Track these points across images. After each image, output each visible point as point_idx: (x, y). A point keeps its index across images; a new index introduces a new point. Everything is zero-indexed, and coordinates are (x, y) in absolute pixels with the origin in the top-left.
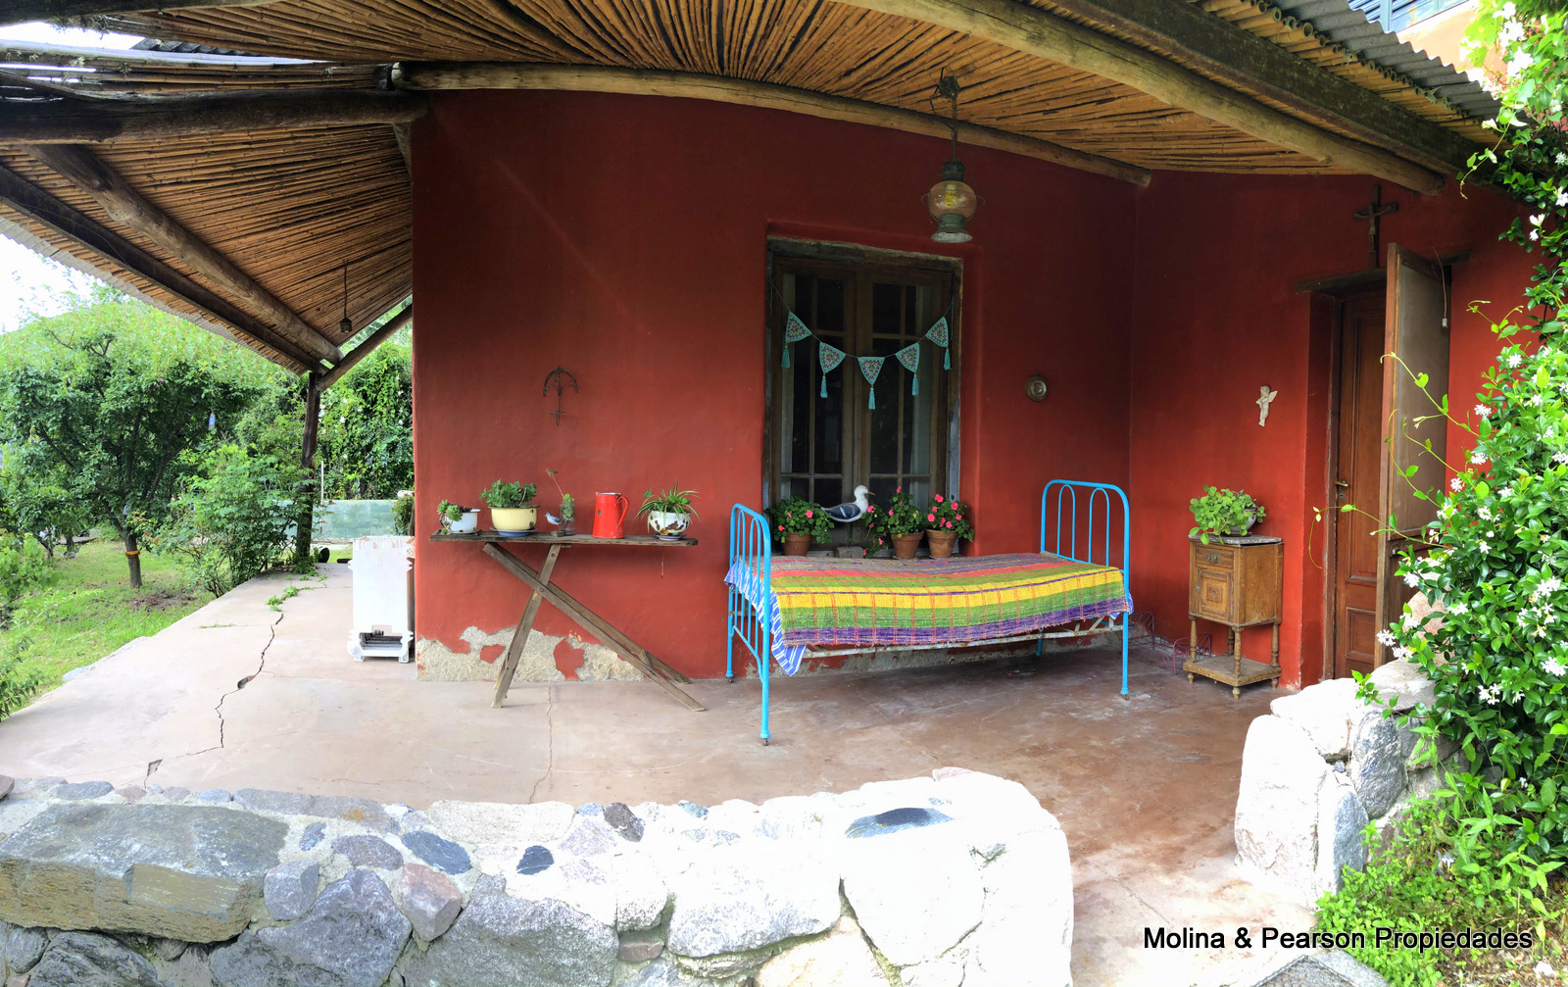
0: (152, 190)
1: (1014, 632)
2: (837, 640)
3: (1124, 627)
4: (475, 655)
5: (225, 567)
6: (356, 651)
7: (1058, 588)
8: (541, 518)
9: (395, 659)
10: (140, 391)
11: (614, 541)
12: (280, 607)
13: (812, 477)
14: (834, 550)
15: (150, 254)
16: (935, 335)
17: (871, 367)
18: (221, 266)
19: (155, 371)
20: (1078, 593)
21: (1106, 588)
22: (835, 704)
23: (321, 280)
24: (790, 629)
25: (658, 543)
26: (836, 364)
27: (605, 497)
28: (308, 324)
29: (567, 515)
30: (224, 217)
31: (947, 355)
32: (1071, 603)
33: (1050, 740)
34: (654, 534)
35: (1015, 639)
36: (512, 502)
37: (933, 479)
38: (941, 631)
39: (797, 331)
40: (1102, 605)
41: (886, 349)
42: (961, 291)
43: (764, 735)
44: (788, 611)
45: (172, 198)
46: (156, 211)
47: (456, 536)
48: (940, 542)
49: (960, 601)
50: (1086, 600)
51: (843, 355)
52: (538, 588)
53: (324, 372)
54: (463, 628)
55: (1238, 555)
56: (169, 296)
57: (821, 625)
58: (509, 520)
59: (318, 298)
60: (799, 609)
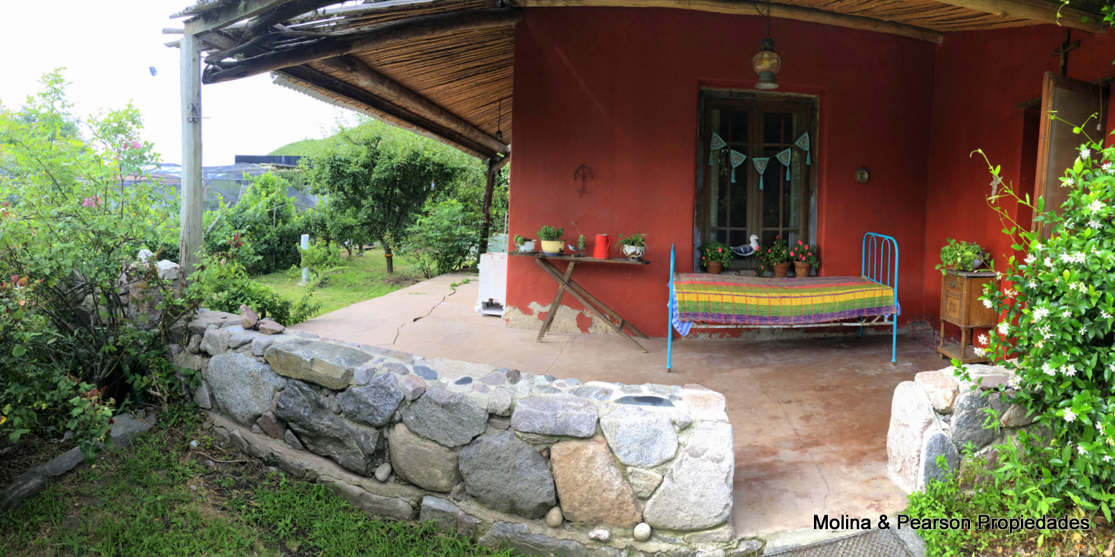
0: (380, 67)
1: (821, 321)
2: (711, 319)
3: (894, 323)
4: (535, 316)
5: (434, 266)
6: (479, 311)
7: (851, 297)
8: (566, 247)
9: (500, 316)
10: (392, 168)
11: (603, 260)
12: (455, 288)
13: (728, 229)
14: (737, 270)
15: (383, 99)
16: (801, 143)
17: (760, 164)
18: (421, 103)
19: (400, 159)
20: (863, 300)
21: (882, 299)
22: (724, 355)
23: (488, 108)
24: (683, 312)
25: (627, 262)
26: (741, 162)
27: (599, 238)
28: (484, 132)
29: (581, 246)
30: (421, 78)
31: (808, 156)
32: (858, 306)
33: (834, 383)
34: (625, 256)
35: (823, 325)
36: (550, 238)
37: (801, 232)
38: (775, 319)
39: (718, 143)
40: (879, 309)
41: (770, 152)
42: (818, 116)
43: (668, 367)
44: (682, 302)
45: (391, 70)
46: (381, 77)
47: (522, 253)
48: (800, 268)
49: (787, 302)
50: (869, 305)
51: (744, 157)
52: (561, 283)
53: (498, 160)
54: (530, 302)
55: (965, 282)
56: (396, 120)
57: (701, 310)
58: (549, 247)
59: (488, 117)
60: (688, 302)
